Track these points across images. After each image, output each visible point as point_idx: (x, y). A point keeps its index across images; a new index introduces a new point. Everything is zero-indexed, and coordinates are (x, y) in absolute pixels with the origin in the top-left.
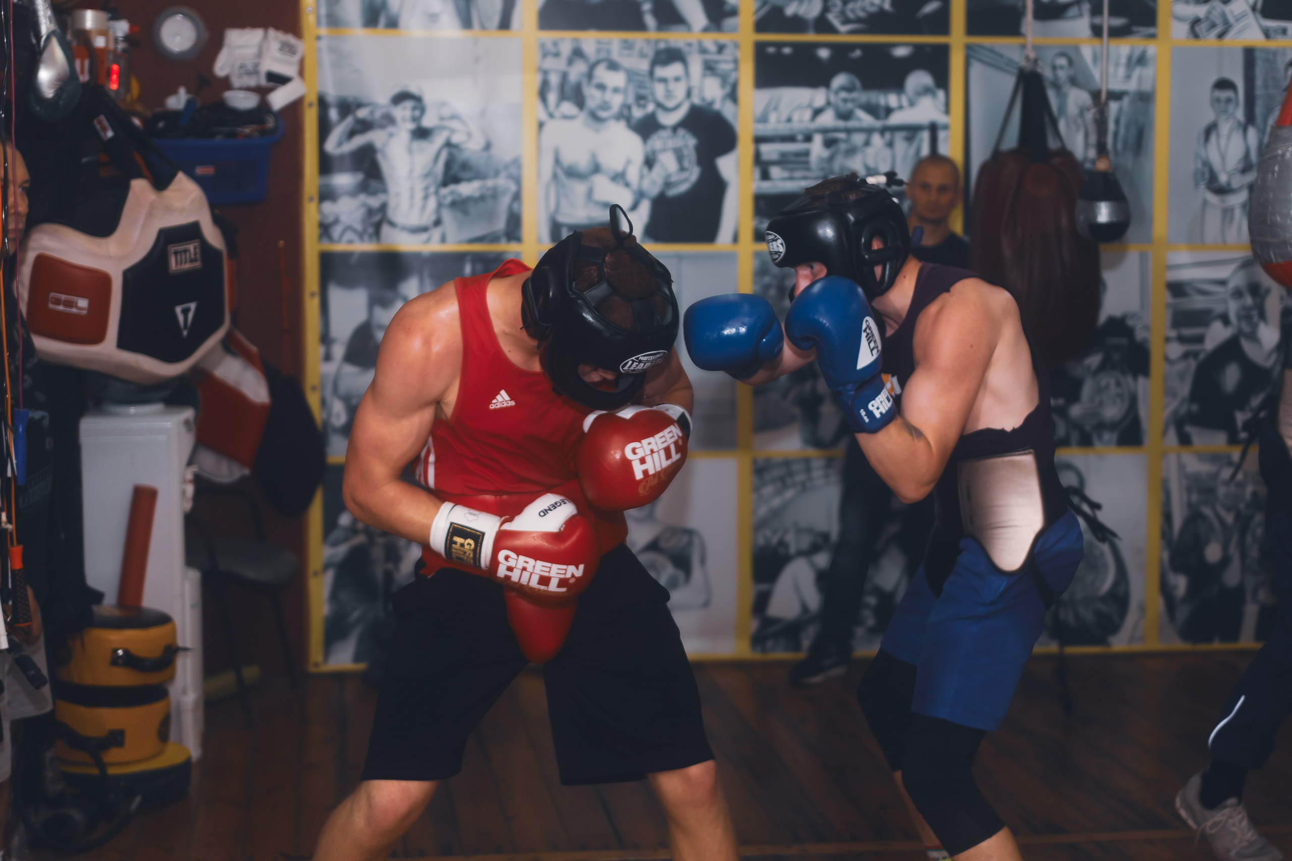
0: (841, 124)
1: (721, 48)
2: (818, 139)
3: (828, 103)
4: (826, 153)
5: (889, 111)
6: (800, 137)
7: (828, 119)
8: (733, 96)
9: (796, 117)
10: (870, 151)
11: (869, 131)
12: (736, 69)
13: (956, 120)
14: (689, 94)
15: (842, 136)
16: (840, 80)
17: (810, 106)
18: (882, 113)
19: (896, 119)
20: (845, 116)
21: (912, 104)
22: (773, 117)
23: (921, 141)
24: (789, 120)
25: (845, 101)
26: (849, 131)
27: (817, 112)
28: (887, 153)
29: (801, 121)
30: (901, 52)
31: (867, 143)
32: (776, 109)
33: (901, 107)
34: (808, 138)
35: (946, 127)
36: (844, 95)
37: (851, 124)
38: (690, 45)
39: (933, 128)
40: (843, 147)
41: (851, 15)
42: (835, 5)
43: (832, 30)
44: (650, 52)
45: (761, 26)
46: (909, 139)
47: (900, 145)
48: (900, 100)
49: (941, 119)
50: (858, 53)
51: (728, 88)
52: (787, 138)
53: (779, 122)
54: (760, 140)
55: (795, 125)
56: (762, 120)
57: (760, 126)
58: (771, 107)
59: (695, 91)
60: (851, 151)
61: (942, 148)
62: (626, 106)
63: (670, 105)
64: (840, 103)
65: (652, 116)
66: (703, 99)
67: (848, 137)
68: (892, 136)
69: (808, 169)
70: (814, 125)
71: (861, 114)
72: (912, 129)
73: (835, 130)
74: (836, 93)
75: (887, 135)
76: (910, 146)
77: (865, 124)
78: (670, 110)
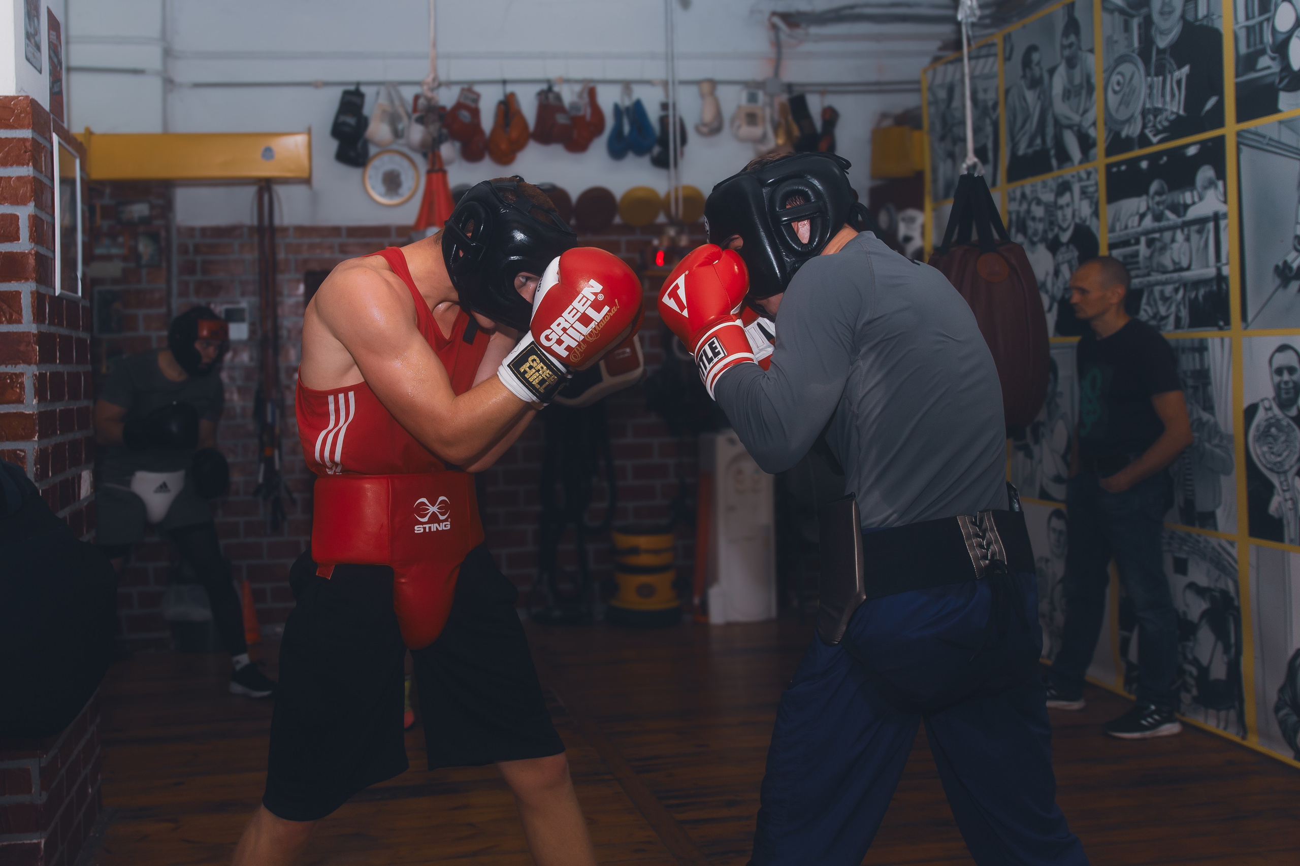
0: (1156, 225)
1: (1089, 174)
2: (1143, 240)
3: (1148, 208)
4: (1148, 252)
5: (1186, 207)
6: (1133, 241)
7: (1148, 222)
8: (1096, 213)
9: (1130, 224)
10: (1175, 246)
11: (1173, 228)
12: (1097, 191)
13: (1231, 209)
14: (1074, 216)
15: (1157, 235)
16: (1154, 186)
17: (1137, 213)
18: (1181, 209)
19: (1192, 214)
20: (1158, 217)
21: (1201, 198)
22: (1118, 227)
23: (1208, 232)
24: (1126, 227)
25: (1158, 203)
26: (1161, 230)
27: (1142, 217)
28: (1186, 245)
30: (1192, 151)
31: (1173, 240)
32: (1119, 220)
33: (1194, 203)
34: (1137, 242)
35: (1225, 216)
36: (1157, 199)
37: (1163, 224)
38: (1073, 176)
39: (1216, 218)
40: (1158, 245)
41: (1159, 127)
42: (1150, 121)
43: (1149, 143)
44: (1054, 187)
45: (1109, 152)
46: (1200, 232)
47: (1195, 237)
48: (1193, 197)
49: (1222, 208)
50: (1165, 159)
51: (1094, 207)
52: (1126, 243)
53: (1121, 230)
54: (1112, 246)
55: (1130, 231)
56: (1112, 230)
57: (1111, 235)
58: (1116, 218)
59: (1077, 213)
60: (1164, 248)
61: (1223, 236)
62: (1045, 232)
63: (1065, 225)
64: (1155, 207)
65: (1056, 237)
66: (1081, 218)
67: (1161, 236)
68: (1189, 231)
69: (1139, 269)
70: (1140, 229)
71: (1168, 214)
72: (1201, 222)
73: (1153, 231)
74: (1153, 198)
75: (1186, 230)
76: (1201, 238)
77: (1171, 223)
78: (1065, 230)
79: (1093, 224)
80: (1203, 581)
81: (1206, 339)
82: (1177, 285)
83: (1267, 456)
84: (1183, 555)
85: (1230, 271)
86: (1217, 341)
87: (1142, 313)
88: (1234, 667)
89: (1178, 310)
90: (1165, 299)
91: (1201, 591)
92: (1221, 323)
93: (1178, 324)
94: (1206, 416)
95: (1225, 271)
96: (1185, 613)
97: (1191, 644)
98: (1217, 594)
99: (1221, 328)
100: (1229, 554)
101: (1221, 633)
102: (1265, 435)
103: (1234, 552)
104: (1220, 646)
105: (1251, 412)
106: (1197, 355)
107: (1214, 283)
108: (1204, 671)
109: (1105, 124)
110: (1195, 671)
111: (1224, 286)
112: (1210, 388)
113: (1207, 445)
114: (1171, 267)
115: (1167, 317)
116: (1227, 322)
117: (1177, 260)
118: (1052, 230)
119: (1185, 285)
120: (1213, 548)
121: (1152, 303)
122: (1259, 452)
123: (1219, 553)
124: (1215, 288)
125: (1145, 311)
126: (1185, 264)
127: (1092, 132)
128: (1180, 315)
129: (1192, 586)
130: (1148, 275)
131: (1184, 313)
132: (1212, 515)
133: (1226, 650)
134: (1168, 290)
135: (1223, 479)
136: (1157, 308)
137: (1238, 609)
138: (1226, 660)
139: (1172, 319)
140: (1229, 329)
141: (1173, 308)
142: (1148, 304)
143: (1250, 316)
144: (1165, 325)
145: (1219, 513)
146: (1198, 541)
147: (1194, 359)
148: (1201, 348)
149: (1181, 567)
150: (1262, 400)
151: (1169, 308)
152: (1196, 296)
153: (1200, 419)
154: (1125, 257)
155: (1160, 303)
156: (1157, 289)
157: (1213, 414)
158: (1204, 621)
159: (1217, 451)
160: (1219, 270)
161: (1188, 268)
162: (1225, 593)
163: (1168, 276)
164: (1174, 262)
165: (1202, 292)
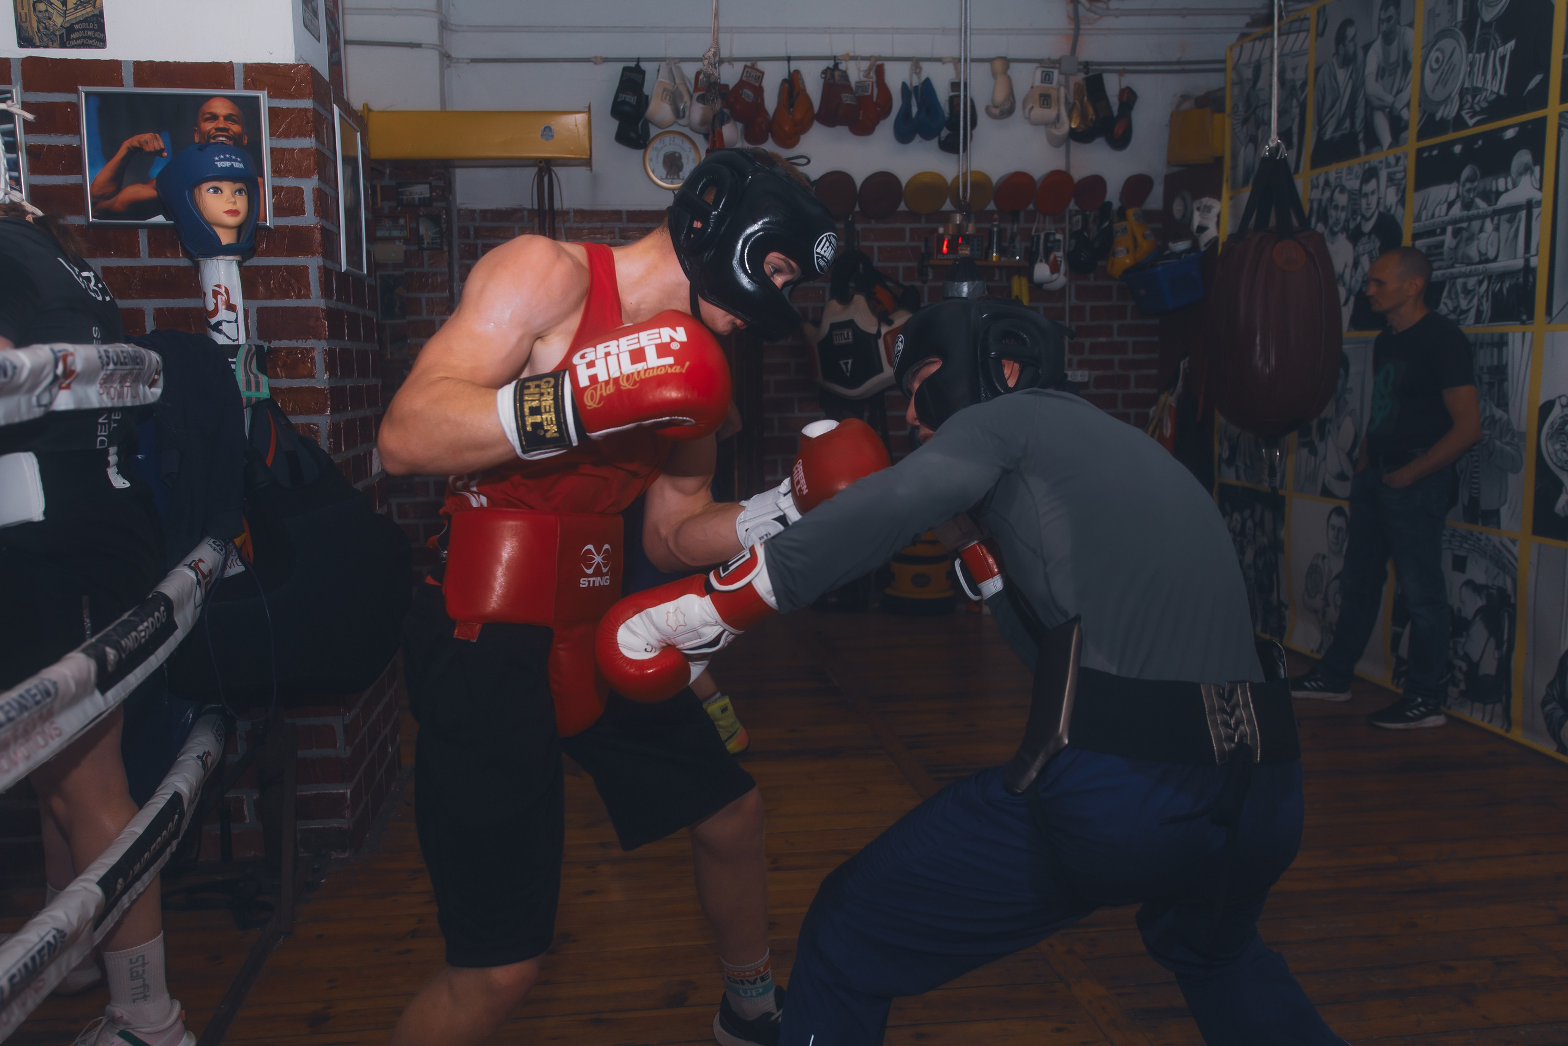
0: (1465, 213)
1: (1398, 159)
2: (1449, 229)
3: (1458, 196)
4: (1454, 243)
5: (1499, 194)
6: (1438, 231)
7: (1456, 211)
8: (1402, 201)
9: (1437, 213)
10: (1483, 236)
11: (1483, 217)
12: (1405, 177)
14: (1378, 204)
15: (1465, 225)
16: (1466, 172)
17: (1446, 201)
19: (1504, 201)
20: (1468, 205)
21: (1515, 186)
22: (1423, 218)
23: (1520, 221)
24: (1433, 216)
25: (1469, 191)
26: (1469, 219)
27: (1451, 205)
28: (1495, 234)
29: (1439, 217)
30: (1510, 134)
31: (1481, 230)
32: (1425, 208)
33: (1507, 190)
34: (1443, 232)
35: (1539, 203)
36: (1468, 185)
37: (1473, 212)
38: (1381, 162)
39: (1530, 205)
40: (1465, 234)
41: (1477, 109)
42: (1467, 102)
43: (1465, 126)
44: (1360, 173)
45: (1421, 136)
46: (1510, 221)
48: (1506, 183)
49: (1537, 196)
50: (1480, 142)
51: (1400, 194)
52: (1431, 233)
53: (1427, 220)
54: (1416, 236)
55: (1436, 220)
56: (1418, 219)
57: (1416, 224)
58: (1423, 206)
59: (1382, 201)
60: (1471, 239)
61: (1535, 225)
62: (1347, 221)
63: (1368, 215)
64: (1466, 194)
65: (1359, 226)
66: (1385, 207)
67: (1469, 226)
68: (1499, 220)
69: (1442, 260)
70: (1447, 218)
71: (1479, 202)
72: (1513, 210)
73: (1461, 220)
74: (1464, 185)
75: (1496, 219)
76: (1511, 228)
77: (1481, 211)
78: (1368, 220)
79: (1398, 212)
80: (1480, 578)
81: (1507, 334)
82: (1481, 277)
83: (1559, 454)
84: (1462, 553)
85: (1540, 262)
86: (1518, 336)
87: (1442, 306)
88: (1504, 664)
89: (1480, 304)
90: (1467, 292)
91: (1477, 588)
92: (1524, 317)
93: (1478, 319)
94: (1498, 413)
95: (1534, 262)
96: (1459, 610)
97: (1463, 640)
98: (1494, 592)
99: (1523, 323)
100: (1510, 552)
101: (1494, 630)
102: (1558, 432)
103: (1515, 550)
104: (1492, 641)
105: (1546, 408)
106: (1495, 350)
107: (1521, 274)
108: (1474, 666)
109: (1420, 106)
110: (1464, 667)
111: (1531, 279)
112: (1506, 383)
113: (1497, 443)
114: (1476, 258)
115: (1468, 310)
116: (1531, 316)
117: (1483, 250)
118: (1355, 219)
119: (1490, 278)
120: (1494, 546)
121: (1454, 296)
122: (1551, 449)
123: (1500, 552)
124: (1521, 280)
125: (1445, 304)
126: (1491, 254)
127: (1405, 114)
128: (1481, 308)
129: (1469, 583)
130: (1452, 266)
131: (1486, 307)
132: (1497, 513)
133: (1498, 646)
134: (1472, 282)
135: (1511, 477)
136: (1458, 301)
137: (1514, 606)
138: (1497, 656)
139: (1473, 312)
140: (1533, 323)
141: (1475, 301)
142: (1449, 296)
143: (1555, 311)
144: (1466, 318)
145: (1504, 511)
146: (1480, 540)
147: (1492, 355)
148: (1501, 343)
149: (1460, 564)
150: (1560, 397)
151: (1471, 301)
152: (1501, 288)
153: (1493, 416)
154: (1429, 248)
155: (1461, 296)
156: (1460, 281)
157: (1506, 411)
158: (1478, 618)
159: (1508, 448)
160: (1527, 261)
161: (1495, 259)
162: (1502, 591)
163: (1473, 267)
164: (1479, 252)
165: (1507, 285)
